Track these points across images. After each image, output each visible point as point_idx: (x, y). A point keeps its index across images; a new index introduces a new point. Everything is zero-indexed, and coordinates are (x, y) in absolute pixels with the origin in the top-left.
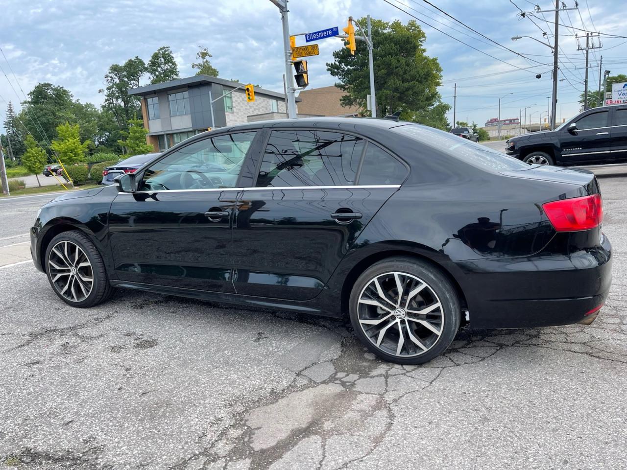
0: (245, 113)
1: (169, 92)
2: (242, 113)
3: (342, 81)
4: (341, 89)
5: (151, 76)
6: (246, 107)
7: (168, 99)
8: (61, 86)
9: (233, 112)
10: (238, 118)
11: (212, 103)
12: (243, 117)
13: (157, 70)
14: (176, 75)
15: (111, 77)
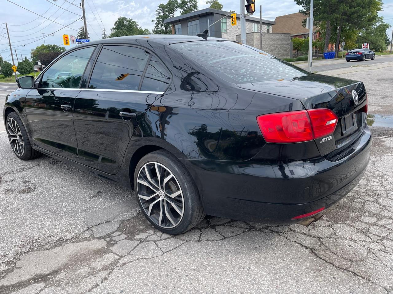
0: (234, 33)
1: (188, 20)
2: (233, 33)
3: (305, 8)
4: (303, 14)
5: (181, 11)
6: (236, 29)
7: (187, 25)
8: (131, 19)
9: (227, 33)
10: (230, 36)
11: (210, 27)
12: (233, 36)
13: (185, 6)
14: (197, 9)
15: (159, 12)
